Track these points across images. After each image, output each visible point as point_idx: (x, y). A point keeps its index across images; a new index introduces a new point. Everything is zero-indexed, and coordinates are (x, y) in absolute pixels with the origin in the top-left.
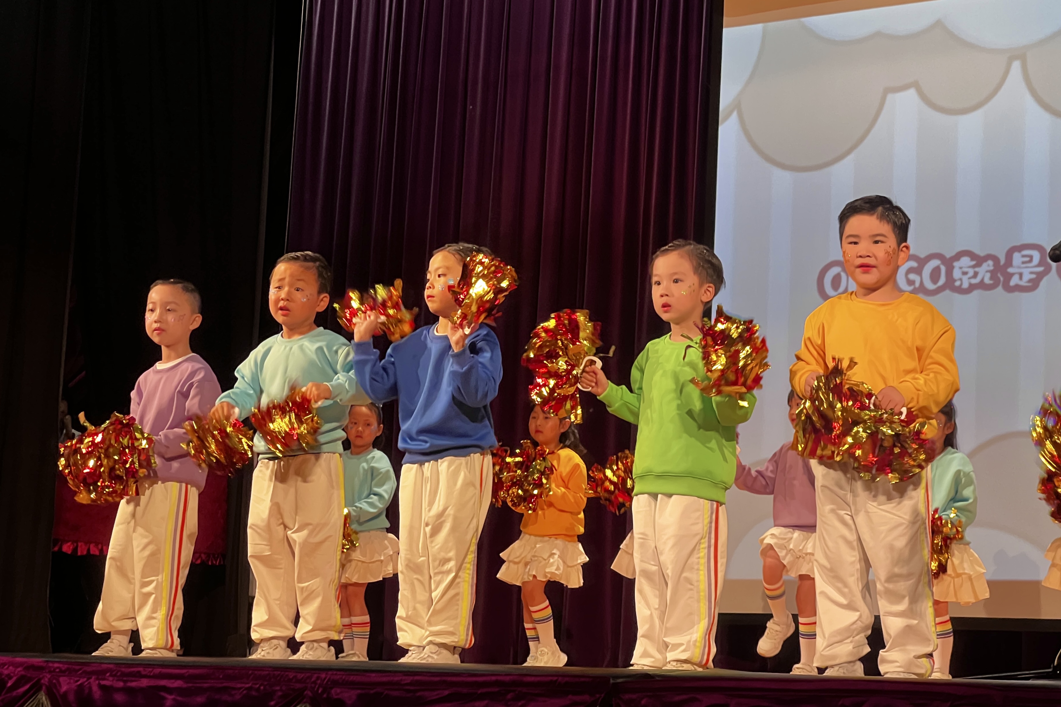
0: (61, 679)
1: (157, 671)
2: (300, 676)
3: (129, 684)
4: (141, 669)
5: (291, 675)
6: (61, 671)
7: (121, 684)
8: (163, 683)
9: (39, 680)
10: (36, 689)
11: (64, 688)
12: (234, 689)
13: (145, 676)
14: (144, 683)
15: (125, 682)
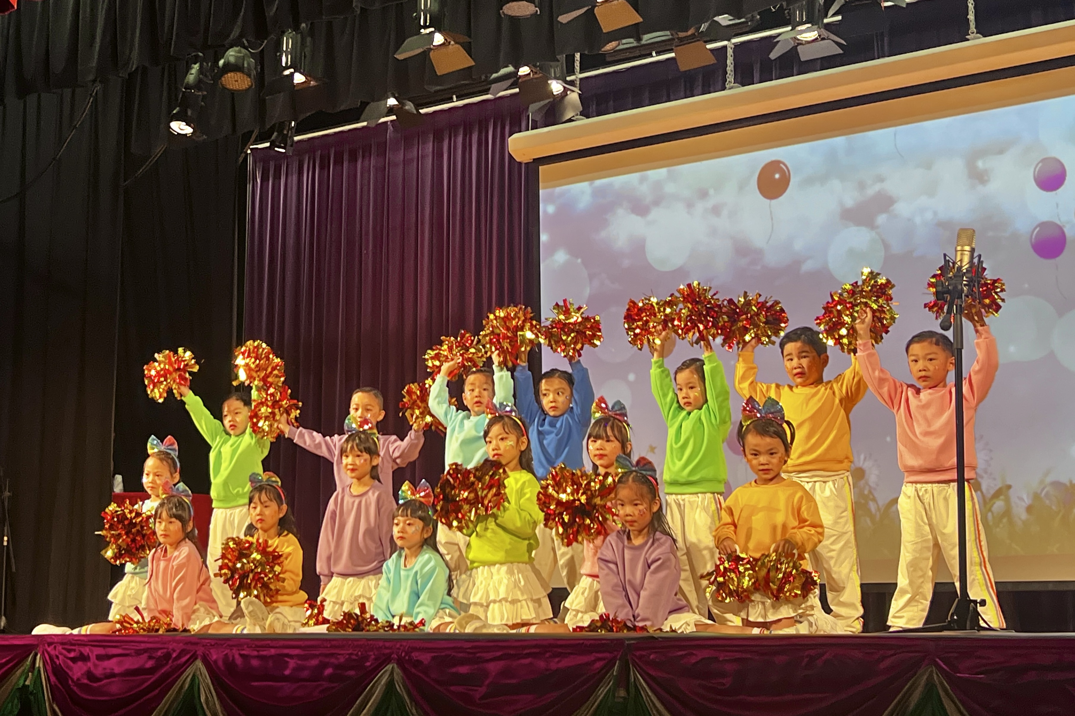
0: (211, 651)
1: (281, 643)
2: (387, 644)
3: (261, 653)
4: (269, 642)
5: (381, 644)
6: (211, 645)
7: (255, 653)
8: (286, 651)
9: (196, 651)
10: (194, 658)
11: (215, 657)
12: (340, 654)
14: (273, 651)
15: (258, 651)
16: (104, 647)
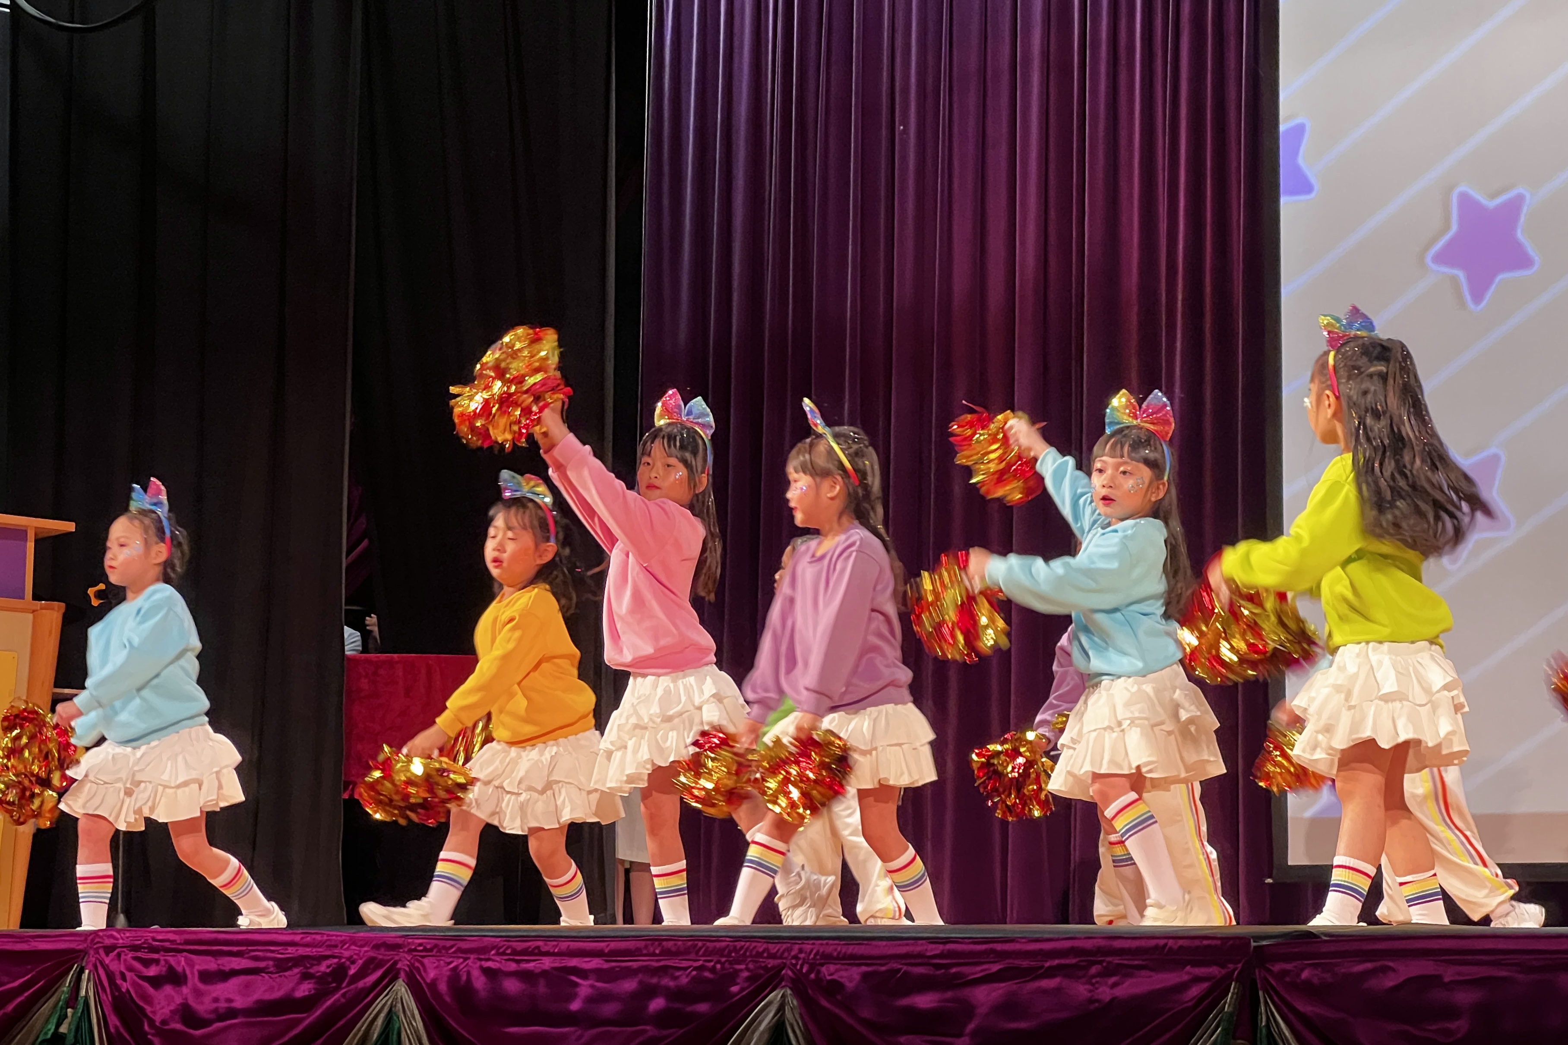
0: (427, 961)
1: (564, 946)
2: (775, 947)
3: (526, 966)
4: (540, 943)
5: (762, 945)
6: (425, 950)
7: (513, 966)
8: (574, 962)
9: (396, 963)
10: (391, 976)
11: (432, 974)
12: (678, 969)
13: (547, 954)
14: (547, 963)
15: (518, 962)
16: (216, 954)
